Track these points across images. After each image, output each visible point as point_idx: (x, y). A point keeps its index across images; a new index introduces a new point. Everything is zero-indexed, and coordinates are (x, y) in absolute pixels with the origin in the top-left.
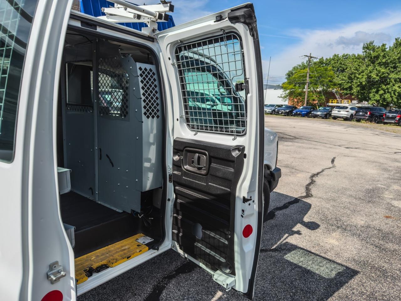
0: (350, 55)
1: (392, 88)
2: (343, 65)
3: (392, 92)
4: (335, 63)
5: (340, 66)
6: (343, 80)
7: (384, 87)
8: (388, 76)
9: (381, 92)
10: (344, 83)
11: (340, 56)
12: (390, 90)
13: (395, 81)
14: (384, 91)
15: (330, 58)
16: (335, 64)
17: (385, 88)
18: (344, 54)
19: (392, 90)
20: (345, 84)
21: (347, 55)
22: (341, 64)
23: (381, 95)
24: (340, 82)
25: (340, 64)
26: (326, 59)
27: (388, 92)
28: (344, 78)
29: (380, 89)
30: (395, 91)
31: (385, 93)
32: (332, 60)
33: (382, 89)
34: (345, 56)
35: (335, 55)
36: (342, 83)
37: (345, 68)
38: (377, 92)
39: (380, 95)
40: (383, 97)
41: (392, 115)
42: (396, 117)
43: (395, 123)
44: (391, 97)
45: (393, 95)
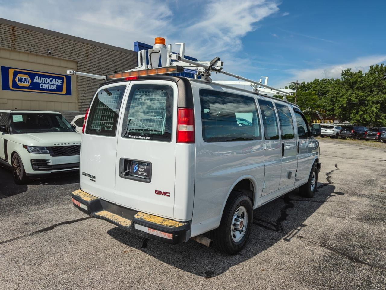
0: (330, 79)
1: (370, 109)
2: (323, 88)
3: (371, 113)
4: (316, 87)
5: (321, 89)
6: (326, 102)
7: (363, 108)
9: (361, 113)
10: (327, 105)
11: (320, 81)
12: (368, 111)
13: (373, 103)
14: (363, 111)
15: (311, 82)
16: (316, 88)
18: (324, 79)
19: (370, 111)
20: (328, 106)
21: (326, 79)
22: (321, 87)
24: (323, 104)
25: (320, 88)
26: (308, 83)
27: (367, 113)
28: (326, 100)
29: (359, 110)
30: (373, 111)
31: (364, 114)
32: (313, 85)
33: (361, 110)
34: (325, 80)
35: (316, 80)
36: (325, 105)
37: (325, 91)
38: (357, 113)
39: (359, 115)
40: (362, 117)
41: (373, 133)
42: (376, 134)
43: (376, 139)
44: (370, 117)
45: (371, 115)
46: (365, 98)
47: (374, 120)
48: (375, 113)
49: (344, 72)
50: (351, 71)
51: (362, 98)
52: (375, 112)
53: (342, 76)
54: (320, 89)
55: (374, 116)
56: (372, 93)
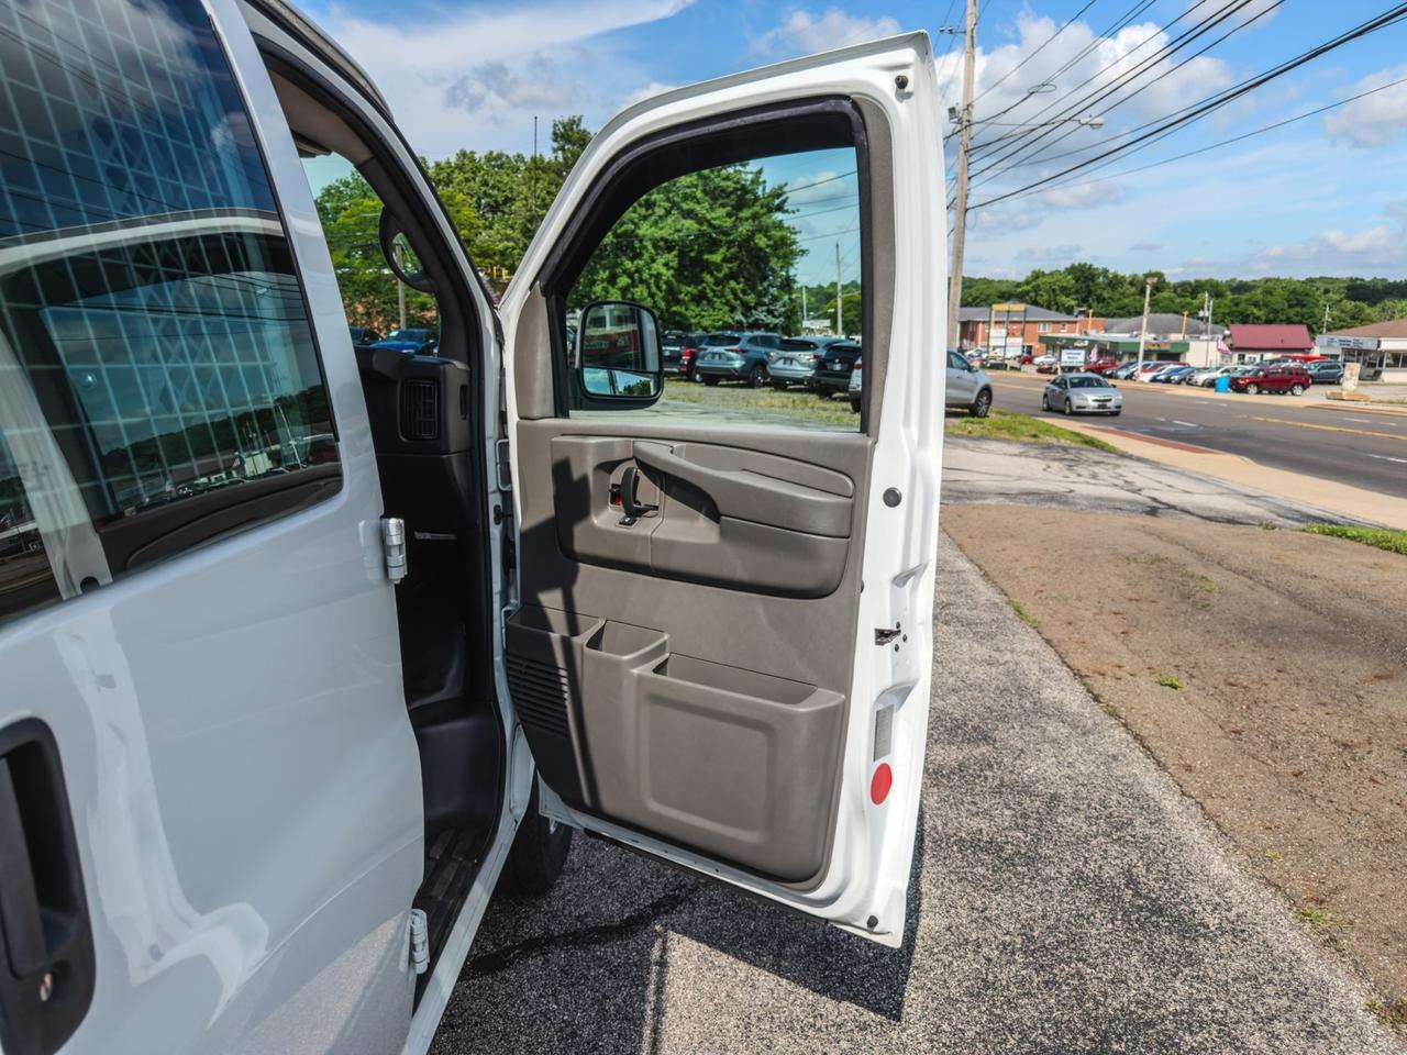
0: (511, 156)
1: (650, 269)
2: (493, 187)
3: (652, 281)
4: (467, 180)
5: (485, 192)
6: (508, 238)
7: (628, 265)
8: (634, 231)
9: (624, 281)
10: (514, 249)
11: (480, 159)
12: (645, 276)
13: (655, 246)
14: (631, 276)
15: (449, 163)
16: (469, 184)
17: (633, 269)
18: (491, 153)
19: (651, 275)
20: (516, 251)
21: (500, 156)
22: (485, 183)
23: (624, 290)
24: (501, 246)
25: (483, 185)
26: (438, 165)
27: (642, 281)
28: (509, 231)
29: (619, 270)
30: (658, 276)
31: (633, 285)
32: (456, 171)
33: (625, 272)
34: (495, 159)
35: (463, 154)
36: (507, 248)
37: (500, 200)
38: (612, 280)
39: (621, 289)
40: (629, 296)
41: (671, 351)
42: (680, 356)
43: (681, 373)
44: (652, 295)
45: (654, 289)
46: (633, 227)
47: (663, 305)
48: (667, 283)
49: (560, 126)
50: (582, 127)
51: (623, 229)
52: (664, 278)
53: (555, 140)
54: (484, 189)
55: (661, 291)
56: (650, 211)
